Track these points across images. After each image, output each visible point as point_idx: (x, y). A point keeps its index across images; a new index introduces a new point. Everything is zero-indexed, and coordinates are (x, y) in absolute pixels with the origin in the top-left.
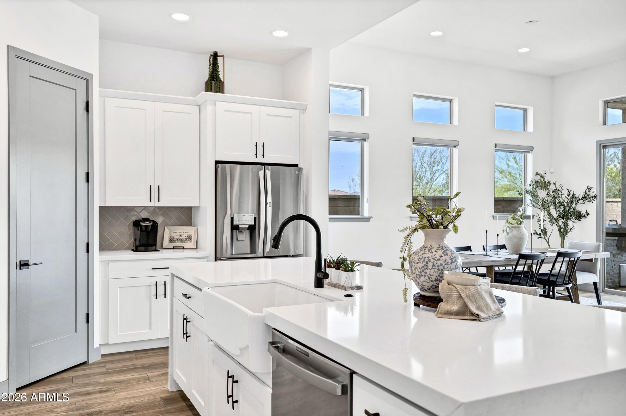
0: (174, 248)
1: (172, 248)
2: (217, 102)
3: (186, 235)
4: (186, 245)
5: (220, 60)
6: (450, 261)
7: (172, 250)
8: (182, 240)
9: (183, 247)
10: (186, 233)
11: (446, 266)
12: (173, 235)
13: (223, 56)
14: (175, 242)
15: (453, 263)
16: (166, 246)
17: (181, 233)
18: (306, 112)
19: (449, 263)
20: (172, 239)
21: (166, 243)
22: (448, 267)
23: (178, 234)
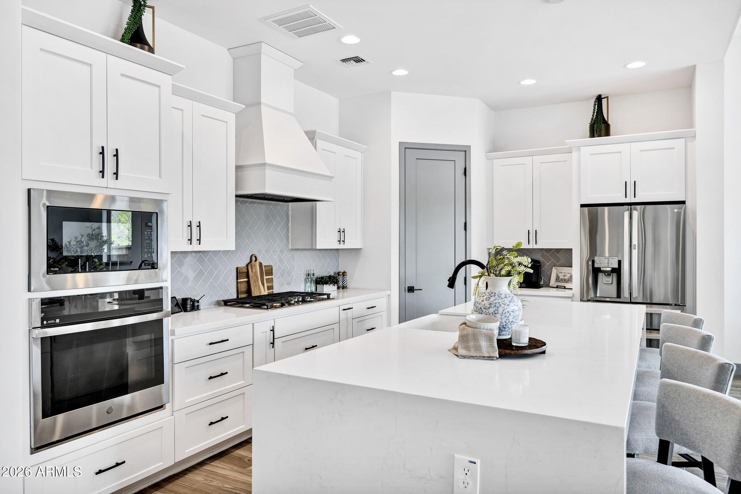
0: (557, 287)
1: (556, 287)
2: (581, 148)
3: (569, 275)
4: (567, 285)
5: (604, 102)
6: (488, 306)
7: (555, 289)
8: (565, 280)
9: (565, 287)
10: (569, 273)
11: (484, 310)
12: (560, 275)
13: (607, 97)
14: (560, 282)
15: (490, 308)
16: (552, 285)
17: (565, 273)
18: (695, 139)
19: (487, 308)
20: (558, 279)
21: (553, 282)
22: (485, 312)
23: (563, 274)
